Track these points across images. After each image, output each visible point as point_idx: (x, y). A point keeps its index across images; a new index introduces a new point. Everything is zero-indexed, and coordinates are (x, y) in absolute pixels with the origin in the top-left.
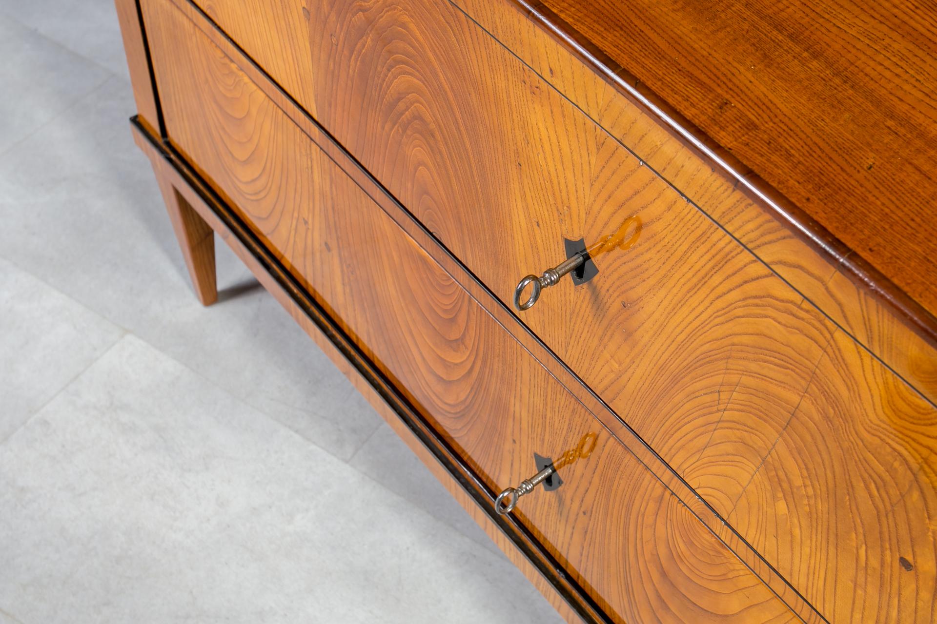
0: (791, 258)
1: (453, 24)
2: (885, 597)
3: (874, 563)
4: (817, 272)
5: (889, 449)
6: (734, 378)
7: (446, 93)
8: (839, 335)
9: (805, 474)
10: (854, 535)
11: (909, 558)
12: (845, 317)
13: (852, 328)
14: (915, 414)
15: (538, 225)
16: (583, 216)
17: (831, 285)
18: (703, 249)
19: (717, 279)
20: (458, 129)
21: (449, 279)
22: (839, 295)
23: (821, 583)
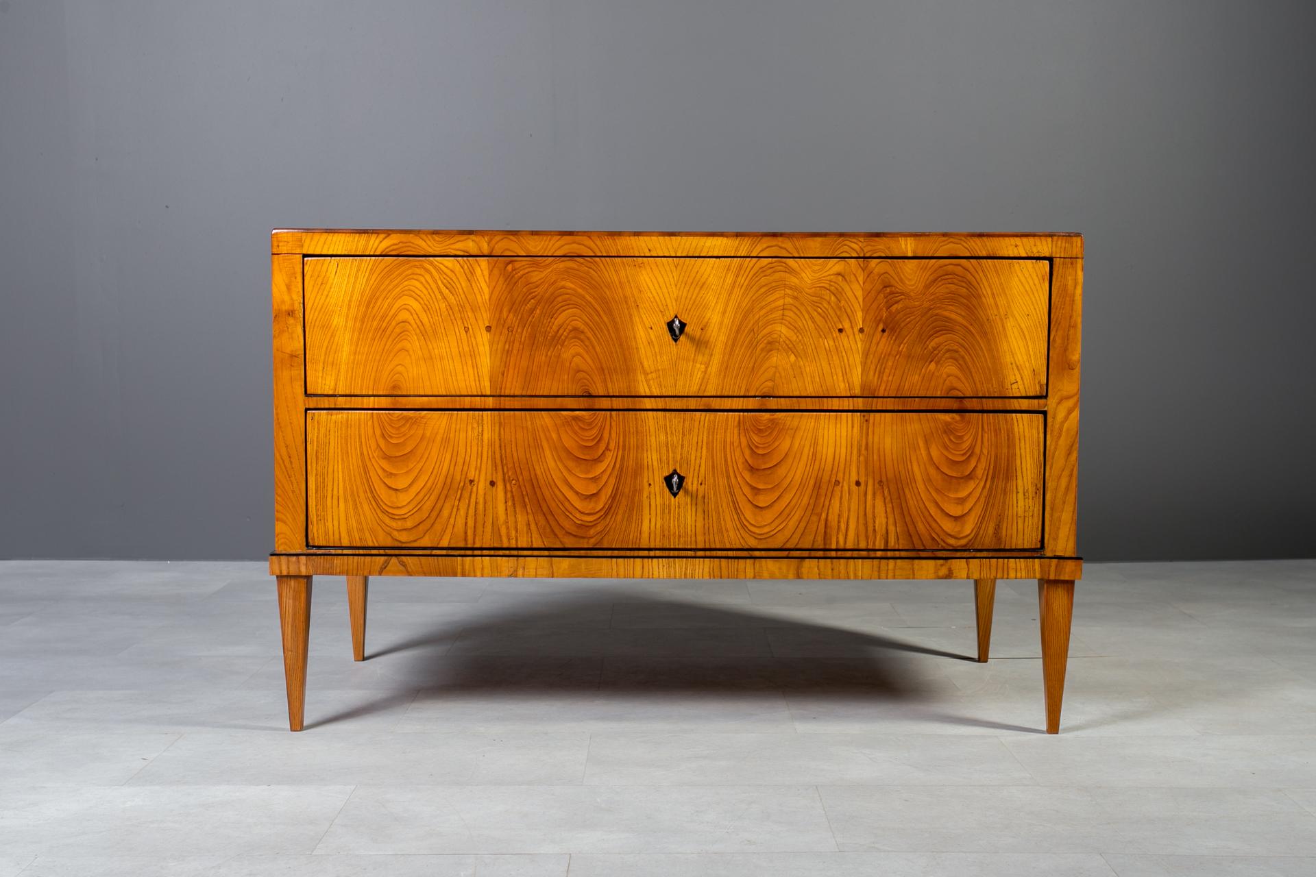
0: (765, 246)
1: (593, 267)
2: (840, 354)
3: (831, 343)
4: (774, 243)
5: (818, 288)
6: (757, 317)
7: (590, 303)
8: (788, 261)
9: (796, 331)
10: (821, 339)
11: (841, 327)
12: (788, 252)
13: (792, 254)
14: (820, 267)
15: (651, 328)
16: (674, 304)
17: (780, 244)
18: (730, 274)
19: (739, 280)
20: (599, 316)
21: (595, 414)
22: (783, 246)
23: (818, 380)
